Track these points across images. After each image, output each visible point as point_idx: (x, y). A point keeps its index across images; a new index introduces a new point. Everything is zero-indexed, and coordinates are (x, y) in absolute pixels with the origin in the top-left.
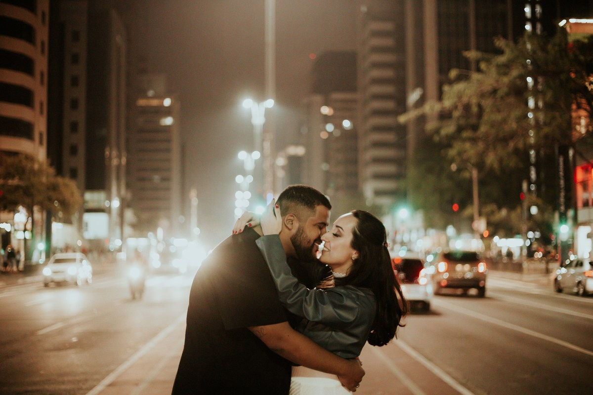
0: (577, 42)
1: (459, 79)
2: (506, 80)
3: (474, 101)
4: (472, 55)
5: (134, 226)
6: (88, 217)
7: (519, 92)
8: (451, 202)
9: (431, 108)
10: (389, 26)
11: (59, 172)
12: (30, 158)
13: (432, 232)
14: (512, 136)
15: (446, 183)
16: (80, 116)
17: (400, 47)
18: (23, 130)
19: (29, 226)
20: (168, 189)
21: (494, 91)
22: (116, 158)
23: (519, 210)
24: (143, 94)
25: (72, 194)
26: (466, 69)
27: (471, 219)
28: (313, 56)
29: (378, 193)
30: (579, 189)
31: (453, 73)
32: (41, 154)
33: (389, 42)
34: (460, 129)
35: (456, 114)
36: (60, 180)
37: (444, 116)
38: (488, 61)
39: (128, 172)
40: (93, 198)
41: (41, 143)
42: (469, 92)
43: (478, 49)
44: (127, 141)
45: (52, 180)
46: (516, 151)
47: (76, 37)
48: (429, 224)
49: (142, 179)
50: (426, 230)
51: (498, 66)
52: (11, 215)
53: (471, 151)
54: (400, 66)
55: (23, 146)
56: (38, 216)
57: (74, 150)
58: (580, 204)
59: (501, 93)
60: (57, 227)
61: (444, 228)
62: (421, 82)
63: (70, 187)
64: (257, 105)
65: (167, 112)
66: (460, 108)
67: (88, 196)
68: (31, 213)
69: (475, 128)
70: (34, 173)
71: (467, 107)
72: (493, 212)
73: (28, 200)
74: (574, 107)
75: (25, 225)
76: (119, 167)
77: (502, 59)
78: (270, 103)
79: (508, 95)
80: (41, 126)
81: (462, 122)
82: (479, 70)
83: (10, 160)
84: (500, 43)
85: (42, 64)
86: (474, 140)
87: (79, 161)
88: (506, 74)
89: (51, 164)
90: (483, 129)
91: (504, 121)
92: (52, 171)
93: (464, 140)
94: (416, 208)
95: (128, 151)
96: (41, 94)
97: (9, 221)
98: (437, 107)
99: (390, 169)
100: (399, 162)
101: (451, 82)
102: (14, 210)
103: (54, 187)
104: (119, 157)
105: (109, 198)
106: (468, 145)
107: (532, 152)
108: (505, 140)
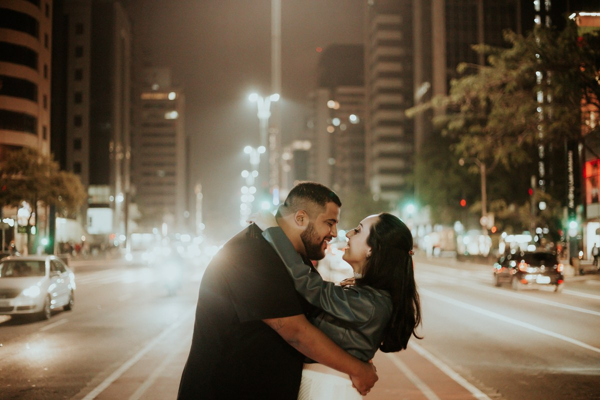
0: (587, 35)
1: (467, 73)
2: (514, 74)
3: (482, 95)
4: (480, 48)
5: (138, 221)
6: (92, 212)
7: (528, 86)
8: (459, 198)
9: (439, 102)
10: (396, 19)
11: (63, 167)
12: (34, 153)
13: (439, 228)
14: (521, 131)
15: (454, 179)
16: (84, 110)
17: (407, 41)
18: (27, 124)
19: (32, 222)
20: (173, 184)
21: (503, 85)
22: (120, 153)
23: (527, 205)
24: (148, 87)
25: (76, 189)
26: (474, 62)
27: (479, 215)
28: (319, 50)
29: (385, 188)
30: (588, 184)
31: (462, 67)
32: (45, 148)
33: (396, 35)
34: (468, 124)
35: (464, 108)
36: (64, 175)
37: (452, 110)
38: (497, 55)
39: (132, 167)
40: (97, 192)
41: (45, 137)
42: (476, 86)
43: (486, 42)
44: (132, 135)
45: (56, 174)
46: (525, 146)
47: (80, 29)
48: (436, 220)
49: (147, 174)
50: (433, 226)
51: (507, 60)
52: (15, 210)
53: (479, 145)
54: (407, 60)
55: (27, 140)
56: (41, 211)
57: (78, 145)
58: (589, 200)
59: (509, 87)
60: (61, 222)
61: (452, 224)
62: (428, 76)
63: (74, 183)
64: (263, 100)
65: (172, 106)
66: (468, 101)
67: (92, 191)
68: (34, 208)
69: (483, 122)
70: (38, 168)
71: (475, 101)
72: (502, 208)
73: (31, 195)
74: (584, 101)
75: (29, 220)
76: (123, 161)
77: (511, 53)
78: (276, 97)
79: (516, 89)
80: (44, 120)
81: (470, 116)
82: (487, 64)
83: (13, 154)
84: (509, 36)
85: (45, 58)
86: (482, 135)
87: (83, 156)
88: (515, 68)
89: (55, 159)
90: (491, 124)
91: (513, 115)
92: (56, 165)
93: (473, 135)
94: (424, 203)
95: (132, 145)
96: (44, 88)
97: (12, 216)
98: (446, 101)
99: (398, 163)
100: (407, 157)
101: (459, 77)
102: (18, 206)
103: (58, 182)
104: (124, 152)
105: (113, 193)
106: (476, 140)
107: (541, 148)
108: (513, 135)
